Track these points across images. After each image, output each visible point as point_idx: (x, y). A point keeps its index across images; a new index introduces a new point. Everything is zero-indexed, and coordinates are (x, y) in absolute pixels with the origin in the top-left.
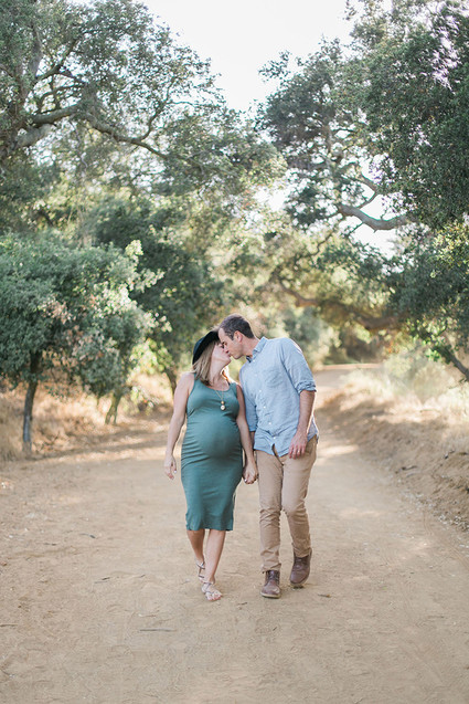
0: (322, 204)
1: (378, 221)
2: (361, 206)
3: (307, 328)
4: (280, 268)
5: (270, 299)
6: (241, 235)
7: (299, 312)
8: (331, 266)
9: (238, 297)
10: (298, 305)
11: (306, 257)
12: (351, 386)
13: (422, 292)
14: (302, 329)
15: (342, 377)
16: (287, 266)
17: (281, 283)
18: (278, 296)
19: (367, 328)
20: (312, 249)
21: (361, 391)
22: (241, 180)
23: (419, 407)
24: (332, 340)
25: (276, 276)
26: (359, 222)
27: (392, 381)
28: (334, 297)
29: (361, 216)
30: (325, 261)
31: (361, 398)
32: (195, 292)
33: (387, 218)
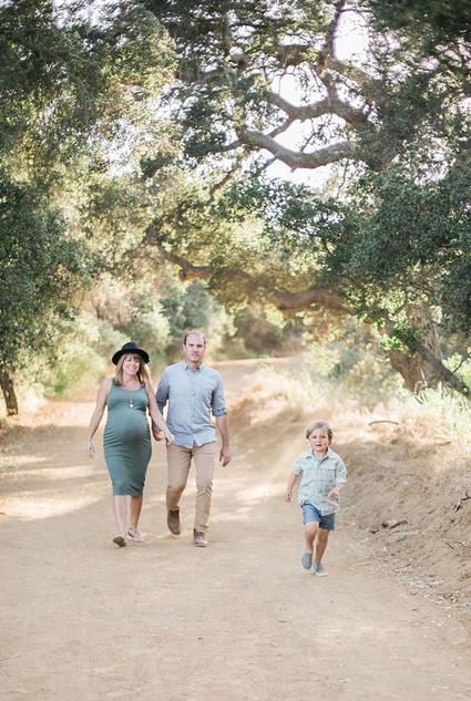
0: (218, 127)
1: (297, 155)
2: (273, 134)
3: (193, 311)
4: (158, 222)
5: (144, 270)
6: (105, 158)
7: (182, 287)
8: (240, 213)
9: (99, 265)
10: (183, 276)
11: (195, 207)
12: (258, 389)
13: (386, 245)
14: (186, 313)
15: (247, 377)
16: (169, 221)
17: (160, 245)
18: (156, 265)
19: (281, 308)
20: (204, 196)
21: (276, 396)
22: (103, 71)
23: (367, 419)
24: (226, 327)
25: (154, 235)
26: (270, 156)
27: (315, 381)
28: (237, 264)
29: (273, 148)
30: (231, 206)
31: (278, 407)
32: (34, 251)
33: (309, 150)
